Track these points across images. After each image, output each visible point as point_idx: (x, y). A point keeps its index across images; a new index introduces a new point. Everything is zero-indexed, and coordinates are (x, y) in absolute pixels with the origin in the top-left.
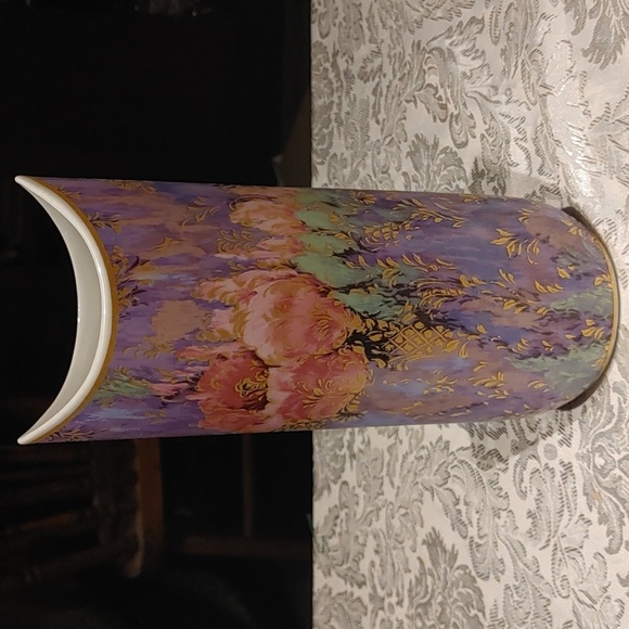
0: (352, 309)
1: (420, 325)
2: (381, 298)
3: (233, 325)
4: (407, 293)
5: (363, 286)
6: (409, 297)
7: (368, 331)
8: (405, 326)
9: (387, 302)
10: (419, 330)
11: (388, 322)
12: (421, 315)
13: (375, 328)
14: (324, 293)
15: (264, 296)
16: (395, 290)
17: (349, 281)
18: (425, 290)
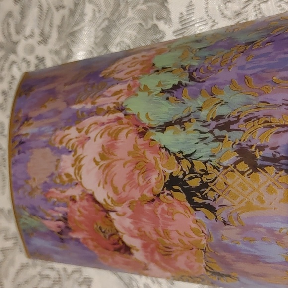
0: (167, 150)
1: (243, 166)
2: (197, 134)
3: (74, 169)
4: (226, 126)
5: (180, 122)
6: (229, 130)
7: (184, 175)
8: (226, 168)
9: (203, 139)
10: (243, 173)
11: (205, 163)
12: (244, 153)
13: (192, 171)
14: (142, 134)
15: (95, 140)
16: (214, 124)
17: (167, 118)
18: (249, 119)
